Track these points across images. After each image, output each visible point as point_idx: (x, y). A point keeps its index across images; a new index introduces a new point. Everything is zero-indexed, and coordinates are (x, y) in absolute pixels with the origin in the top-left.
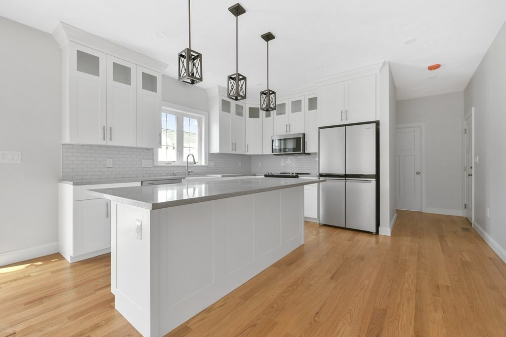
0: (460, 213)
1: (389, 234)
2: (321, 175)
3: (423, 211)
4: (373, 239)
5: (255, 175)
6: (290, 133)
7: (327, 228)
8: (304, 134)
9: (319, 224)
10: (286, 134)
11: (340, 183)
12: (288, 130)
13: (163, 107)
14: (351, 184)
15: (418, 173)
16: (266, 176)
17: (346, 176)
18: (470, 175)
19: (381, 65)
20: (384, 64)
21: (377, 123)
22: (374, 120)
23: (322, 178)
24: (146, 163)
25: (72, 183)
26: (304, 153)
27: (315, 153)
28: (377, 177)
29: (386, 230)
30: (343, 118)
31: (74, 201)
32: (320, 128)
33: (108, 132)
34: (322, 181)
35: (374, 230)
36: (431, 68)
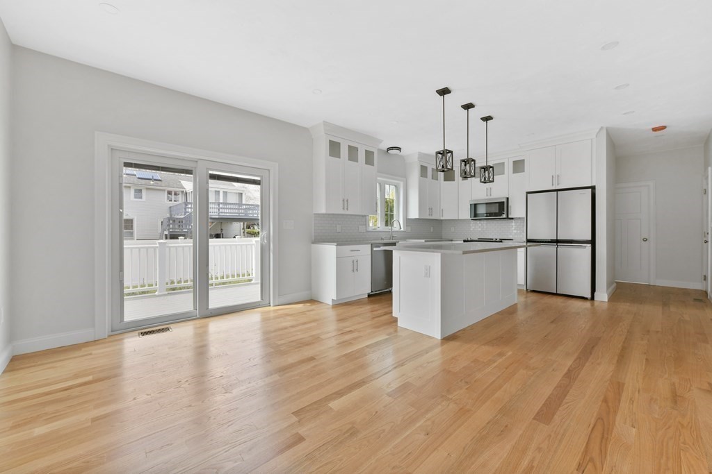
0: (698, 286)
1: (606, 299)
2: (528, 241)
3: (652, 284)
4: (588, 304)
5: (452, 241)
6: (490, 197)
7: (535, 294)
8: (508, 199)
9: (527, 290)
10: (486, 198)
11: (551, 249)
12: (489, 194)
13: (378, 178)
14: (563, 249)
15: (645, 240)
16: (465, 241)
17: (557, 241)
18: (706, 242)
19: (598, 130)
20: (602, 128)
21: (593, 188)
22: (590, 185)
23: (529, 244)
24: (362, 228)
25: (336, 244)
26: (508, 218)
27: (523, 218)
28: (593, 242)
29: (602, 296)
30: (554, 183)
31: (337, 258)
32: (528, 193)
33: (346, 202)
34: (530, 246)
35: (588, 295)
36: (655, 130)
